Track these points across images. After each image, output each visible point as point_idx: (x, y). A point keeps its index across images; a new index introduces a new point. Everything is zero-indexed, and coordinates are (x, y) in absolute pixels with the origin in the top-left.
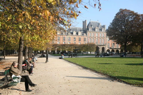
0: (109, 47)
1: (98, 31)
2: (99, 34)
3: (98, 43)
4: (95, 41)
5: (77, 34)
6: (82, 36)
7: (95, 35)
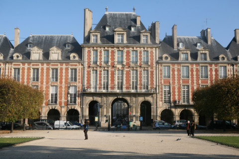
0: (170, 102)
1: (125, 41)
2: (128, 53)
3: (124, 87)
4: (113, 80)
5: (46, 55)
6: (61, 63)
7: (113, 59)
